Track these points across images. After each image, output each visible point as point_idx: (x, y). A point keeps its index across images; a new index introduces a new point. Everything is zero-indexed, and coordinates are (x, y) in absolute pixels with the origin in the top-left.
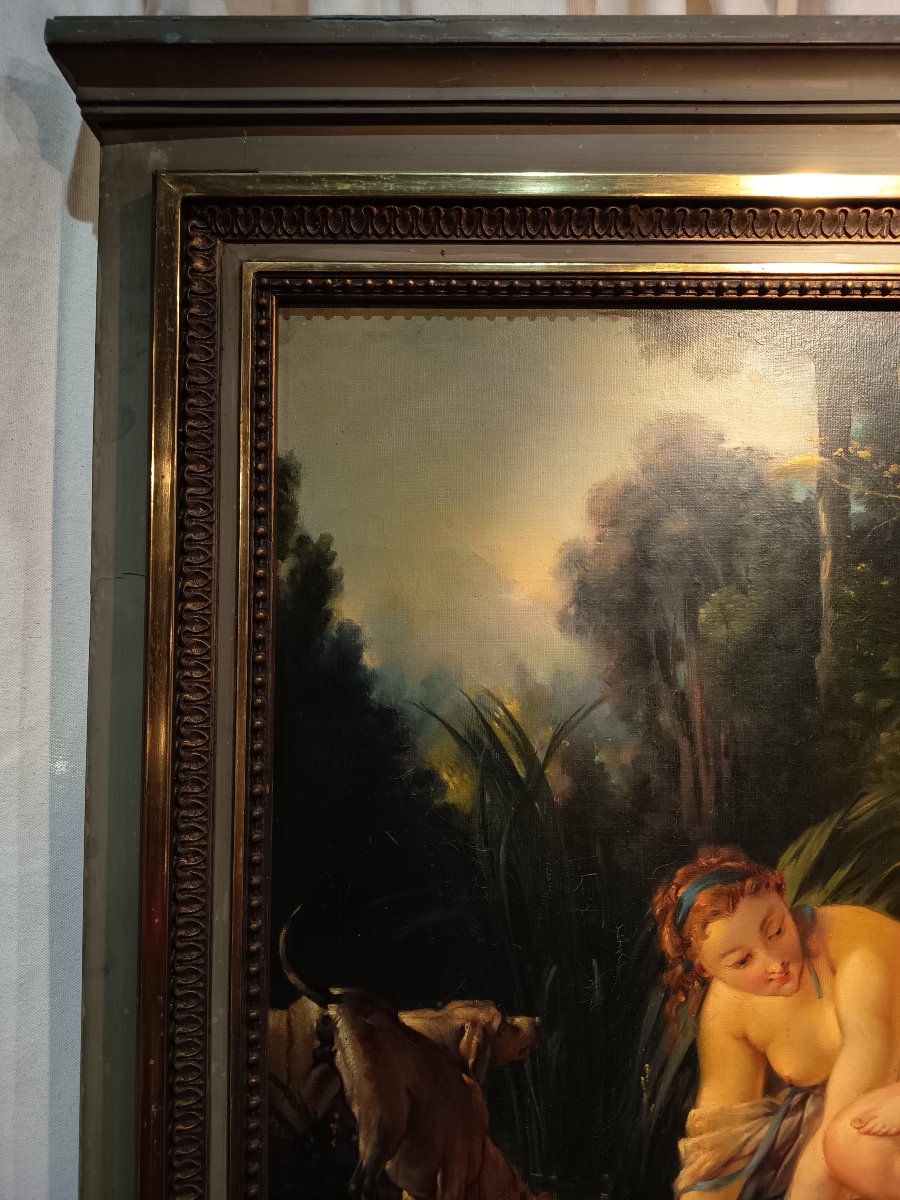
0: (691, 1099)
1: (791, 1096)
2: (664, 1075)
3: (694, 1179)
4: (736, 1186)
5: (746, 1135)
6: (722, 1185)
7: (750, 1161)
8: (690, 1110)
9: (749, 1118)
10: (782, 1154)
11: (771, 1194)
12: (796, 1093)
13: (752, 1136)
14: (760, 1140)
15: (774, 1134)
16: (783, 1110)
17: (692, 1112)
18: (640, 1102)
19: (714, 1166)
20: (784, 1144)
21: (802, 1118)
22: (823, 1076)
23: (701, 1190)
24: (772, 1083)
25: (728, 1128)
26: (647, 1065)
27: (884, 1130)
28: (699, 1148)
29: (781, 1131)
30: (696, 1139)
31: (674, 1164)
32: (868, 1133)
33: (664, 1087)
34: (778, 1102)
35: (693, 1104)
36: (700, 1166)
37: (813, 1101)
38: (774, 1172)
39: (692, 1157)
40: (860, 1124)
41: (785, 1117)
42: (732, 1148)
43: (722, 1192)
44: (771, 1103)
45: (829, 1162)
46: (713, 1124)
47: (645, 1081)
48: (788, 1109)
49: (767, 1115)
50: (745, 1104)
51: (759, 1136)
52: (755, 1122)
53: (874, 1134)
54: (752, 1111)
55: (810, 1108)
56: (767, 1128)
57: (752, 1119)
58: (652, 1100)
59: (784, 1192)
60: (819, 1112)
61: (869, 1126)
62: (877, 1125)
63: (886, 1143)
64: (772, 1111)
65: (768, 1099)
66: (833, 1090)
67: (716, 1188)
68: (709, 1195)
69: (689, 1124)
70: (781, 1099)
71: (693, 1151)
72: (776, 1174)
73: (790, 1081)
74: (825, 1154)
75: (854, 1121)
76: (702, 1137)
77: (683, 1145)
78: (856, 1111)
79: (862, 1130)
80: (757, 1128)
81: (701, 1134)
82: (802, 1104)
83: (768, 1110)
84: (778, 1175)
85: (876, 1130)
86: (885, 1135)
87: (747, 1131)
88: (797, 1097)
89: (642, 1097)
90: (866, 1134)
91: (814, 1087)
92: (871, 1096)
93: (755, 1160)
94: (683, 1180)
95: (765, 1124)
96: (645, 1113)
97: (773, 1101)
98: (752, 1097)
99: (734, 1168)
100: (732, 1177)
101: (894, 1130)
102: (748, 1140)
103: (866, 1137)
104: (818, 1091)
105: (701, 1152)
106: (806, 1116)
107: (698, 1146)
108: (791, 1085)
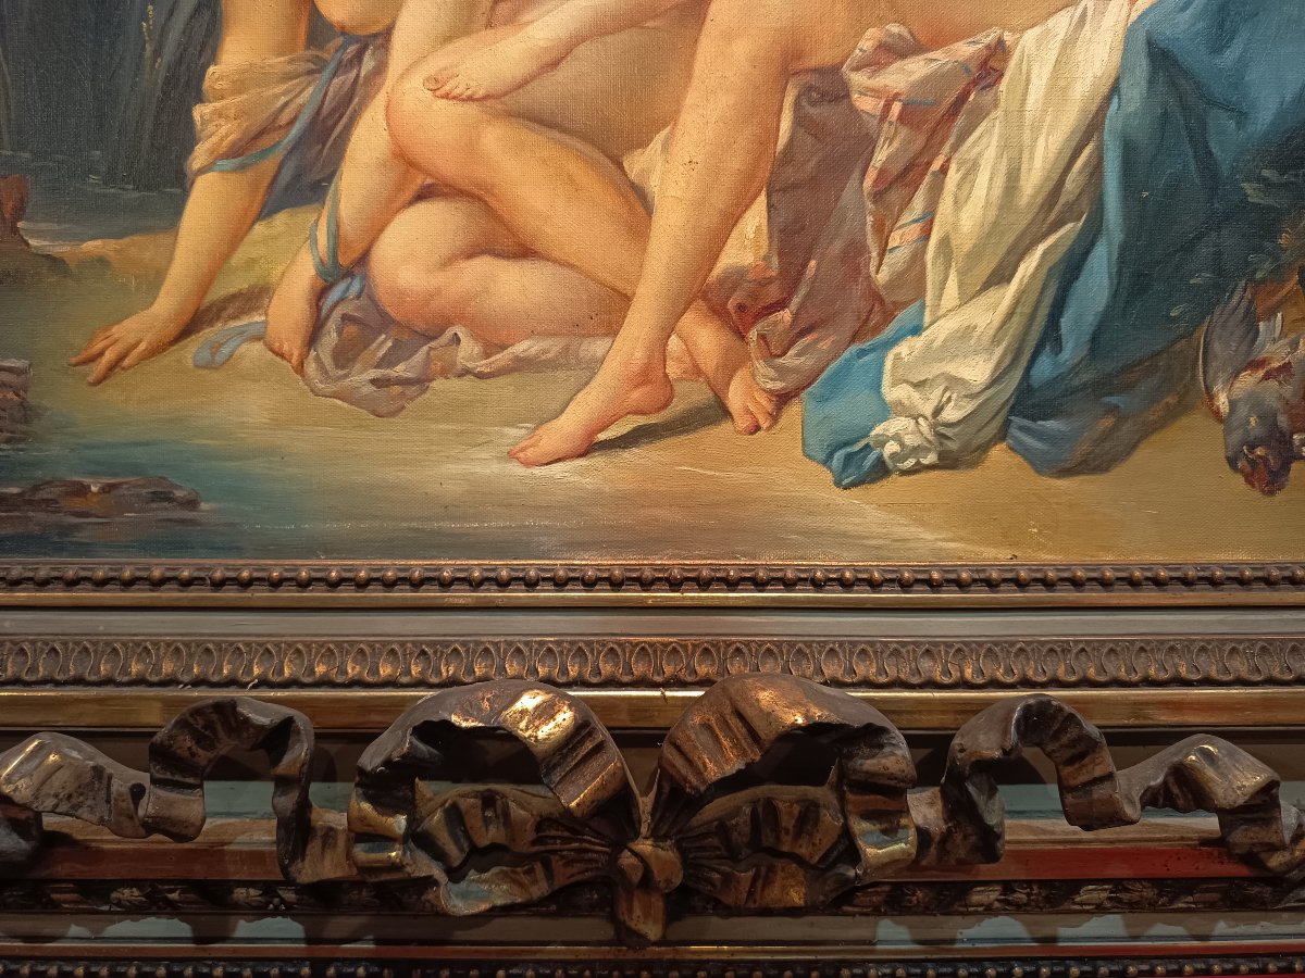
0: (210, 51)
1: (344, 47)
2: (173, 19)
3: (213, 156)
4: (269, 165)
5: (283, 99)
6: (250, 165)
7: (289, 131)
8: (209, 66)
9: (287, 77)
10: (330, 123)
11: (315, 176)
12: (351, 44)
13: (291, 100)
14: (302, 106)
15: (320, 97)
16: (333, 65)
17: (211, 69)
18: (141, 56)
19: (240, 140)
20: (334, 110)
21: (358, 75)
22: (387, 21)
23: (222, 171)
24: (318, 30)
25: (259, 90)
26: (150, 7)
27: (469, 92)
28: (220, 116)
29: (330, 94)
30: (218, 105)
31: (187, 137)
32: (446, 96)
33: (173, 37)
34: (325, 56)
35: (213, 60)
36: (222, 140)
37: (373, 54)
38: (320, 146)
39: (211, 128)
40: (436, 86)
41: (335, 75)
42: (262, 117)
43: (250, 174)
44: (317, 57)
45: (392, 135)
46: (239, 86)
47: (148, 29)
48: (340, 62)
49: (310, 72)
50: (282, 59)
51: (300, 100)
52: (294, 82)
53: (454, 98)
54: (290, 68)
55: (368, 63)
56: (311, 89)
57: (291, 79)
58: (157, 53)
59: (333, 174)
60: (381, 69)
61: (447, 88)
62: (459, 86)
63: (471, 109)
64: (318, 67)
65: (313, 52)
66: (399, 40)
67: (242, 168)
68: (233, 177)
69: (206, 84)
70: (329, 53)
71: (209, 121)
72: (321, 151)
73: (343, 27)
74: (388, 124)
75: (428, 79)
76: (223, 102)
77: (199, 112)
78: (432, 66)
79: (438, 93)
80: (298, 90)
81: (223, 98)
82: (359, 56)
83: (312, 66)
84: (325, 151)
85: (457, 92)
86: (470, 99)
87: (284, 94)
88: (352, 49)
89: (144, 49)
90: (442, 97)
91: (375, 36)
92: (450, 47)
93: (295, 131)
94: (199, 157)
95: (309, 84)
96: (148, 69)
97: (320, 54)
98: (293, 50)
99: (266, 141)
100: (264, 153)
101: (481, 93)
102: (286, 104)
103: (444, 101)
104: (379, 41)
105: (222, 121)
106: (363, 73)
107: (220, 114)
108: (343, 34)
